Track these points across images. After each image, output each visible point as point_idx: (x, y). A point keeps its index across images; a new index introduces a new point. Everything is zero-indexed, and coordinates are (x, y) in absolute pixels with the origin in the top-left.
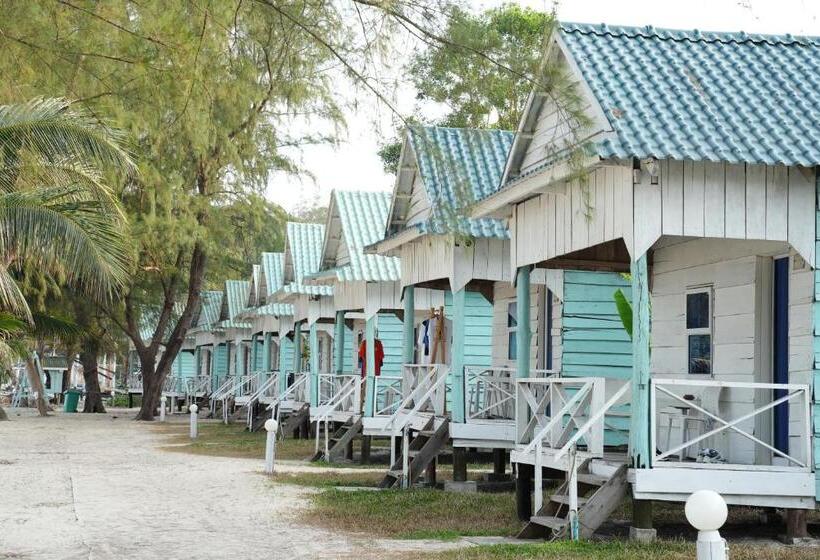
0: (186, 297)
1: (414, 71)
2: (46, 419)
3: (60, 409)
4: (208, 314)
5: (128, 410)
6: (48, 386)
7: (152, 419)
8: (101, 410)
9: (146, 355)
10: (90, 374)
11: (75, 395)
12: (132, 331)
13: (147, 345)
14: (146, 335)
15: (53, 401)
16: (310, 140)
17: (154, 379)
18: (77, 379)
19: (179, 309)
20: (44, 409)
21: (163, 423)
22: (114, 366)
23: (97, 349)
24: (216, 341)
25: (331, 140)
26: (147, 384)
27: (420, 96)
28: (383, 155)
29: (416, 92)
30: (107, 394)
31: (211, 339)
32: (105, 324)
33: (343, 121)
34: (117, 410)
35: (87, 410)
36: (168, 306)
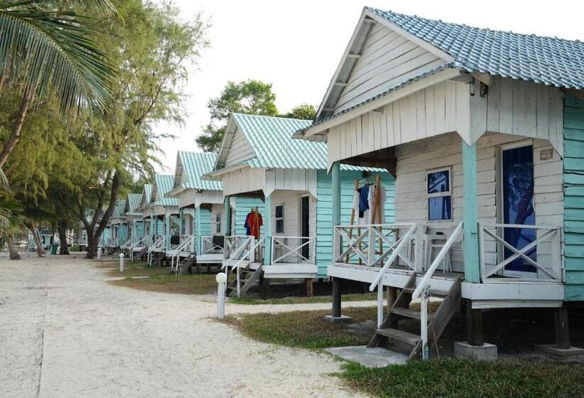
0: (108, 202)
1: (210, 107)
2: (41, 258)
3: (49, 253)
4: (118, 210)
5: (80, 253)
6: (44, 242)
7: (92, 258)
8: (68, 254)
9: (89, 228)
10: (63, 238)
11: (56, 246)
12: (82, 218)
13: (90, 224)
14: (89, 219)
15: (45, 249)
16: (163, 135)
17: (93, 240)
18: (57, 239)
19: (105, 208)
20: (40, 253)
21: (98, 261)
22: (72, 234)
23: (66, 226)
24: (122, 222)
25: (173, 136)
26: (90, 241)
27: (212, 117)
28: (197, 141)
29: (210, 115)
30: (70, 245)
31: (119, 221)
32: (69, 215)
33: (183, 122)
34: (75, 253)
35: (61, 253)
36: (100, 206)
